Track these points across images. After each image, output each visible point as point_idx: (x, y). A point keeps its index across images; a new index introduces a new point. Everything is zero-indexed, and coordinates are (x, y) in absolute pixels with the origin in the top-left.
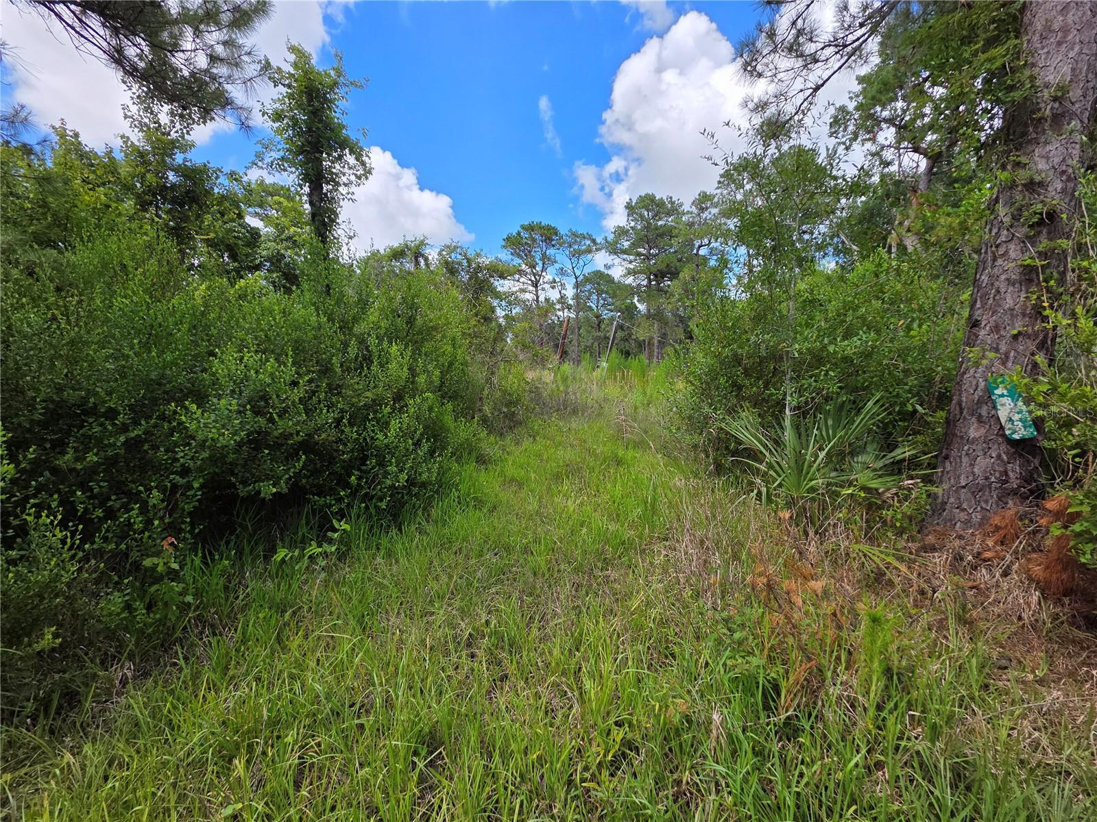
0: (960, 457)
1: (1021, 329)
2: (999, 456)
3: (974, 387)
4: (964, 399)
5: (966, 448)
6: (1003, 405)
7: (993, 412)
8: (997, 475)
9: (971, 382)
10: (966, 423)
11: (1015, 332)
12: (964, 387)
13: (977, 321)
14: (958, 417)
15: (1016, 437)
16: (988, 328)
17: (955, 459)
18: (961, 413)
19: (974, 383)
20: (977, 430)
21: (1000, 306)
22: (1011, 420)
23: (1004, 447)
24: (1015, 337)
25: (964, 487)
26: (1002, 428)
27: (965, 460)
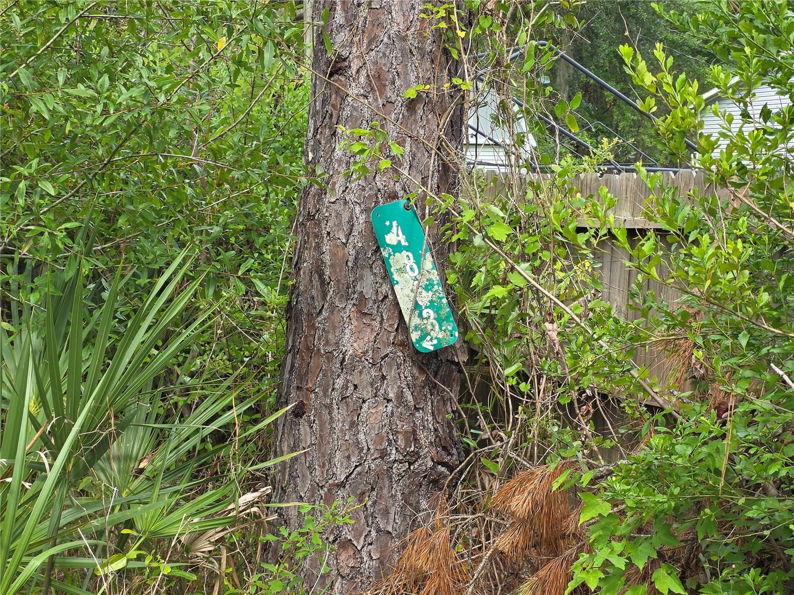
0: (329, 407)
1: (421, 88)
2: (400, 395)
3: (346, 227)
4: (327, 258)
5: (339, 382)
6: (401, 271)
7: (385, 288)
8: (401, 443)
9: (338, 215)
10: (336, 318)
11: (411, 94)
12: (325, 228)
13: (341, 59)
14: (318, 304)
15: (428, 346)
16: (362, 79)
17: (318, 414)
18: (324, 295)
19: (345, 217)
20: (357, 333)
21: (380, 25)
22: (416, 306)
23: (409, 371)
24: (411, 105)
25: (342, 485)
26: (403, 327)
27: (340, 415)
